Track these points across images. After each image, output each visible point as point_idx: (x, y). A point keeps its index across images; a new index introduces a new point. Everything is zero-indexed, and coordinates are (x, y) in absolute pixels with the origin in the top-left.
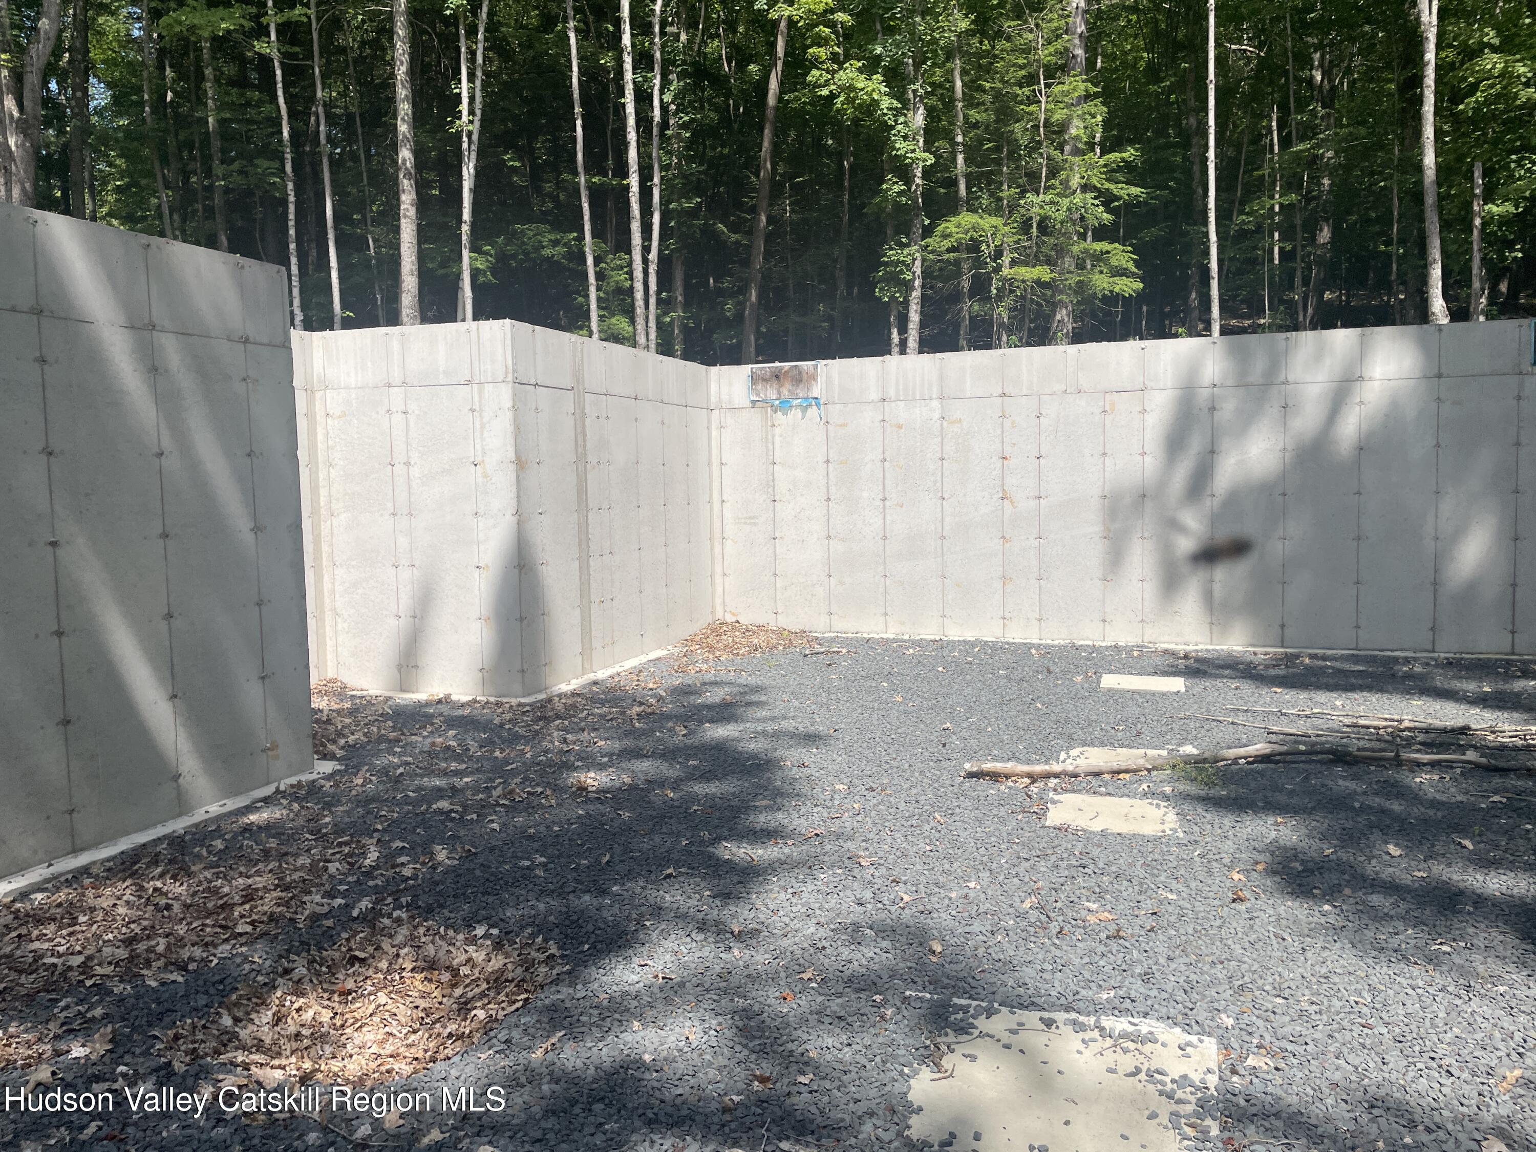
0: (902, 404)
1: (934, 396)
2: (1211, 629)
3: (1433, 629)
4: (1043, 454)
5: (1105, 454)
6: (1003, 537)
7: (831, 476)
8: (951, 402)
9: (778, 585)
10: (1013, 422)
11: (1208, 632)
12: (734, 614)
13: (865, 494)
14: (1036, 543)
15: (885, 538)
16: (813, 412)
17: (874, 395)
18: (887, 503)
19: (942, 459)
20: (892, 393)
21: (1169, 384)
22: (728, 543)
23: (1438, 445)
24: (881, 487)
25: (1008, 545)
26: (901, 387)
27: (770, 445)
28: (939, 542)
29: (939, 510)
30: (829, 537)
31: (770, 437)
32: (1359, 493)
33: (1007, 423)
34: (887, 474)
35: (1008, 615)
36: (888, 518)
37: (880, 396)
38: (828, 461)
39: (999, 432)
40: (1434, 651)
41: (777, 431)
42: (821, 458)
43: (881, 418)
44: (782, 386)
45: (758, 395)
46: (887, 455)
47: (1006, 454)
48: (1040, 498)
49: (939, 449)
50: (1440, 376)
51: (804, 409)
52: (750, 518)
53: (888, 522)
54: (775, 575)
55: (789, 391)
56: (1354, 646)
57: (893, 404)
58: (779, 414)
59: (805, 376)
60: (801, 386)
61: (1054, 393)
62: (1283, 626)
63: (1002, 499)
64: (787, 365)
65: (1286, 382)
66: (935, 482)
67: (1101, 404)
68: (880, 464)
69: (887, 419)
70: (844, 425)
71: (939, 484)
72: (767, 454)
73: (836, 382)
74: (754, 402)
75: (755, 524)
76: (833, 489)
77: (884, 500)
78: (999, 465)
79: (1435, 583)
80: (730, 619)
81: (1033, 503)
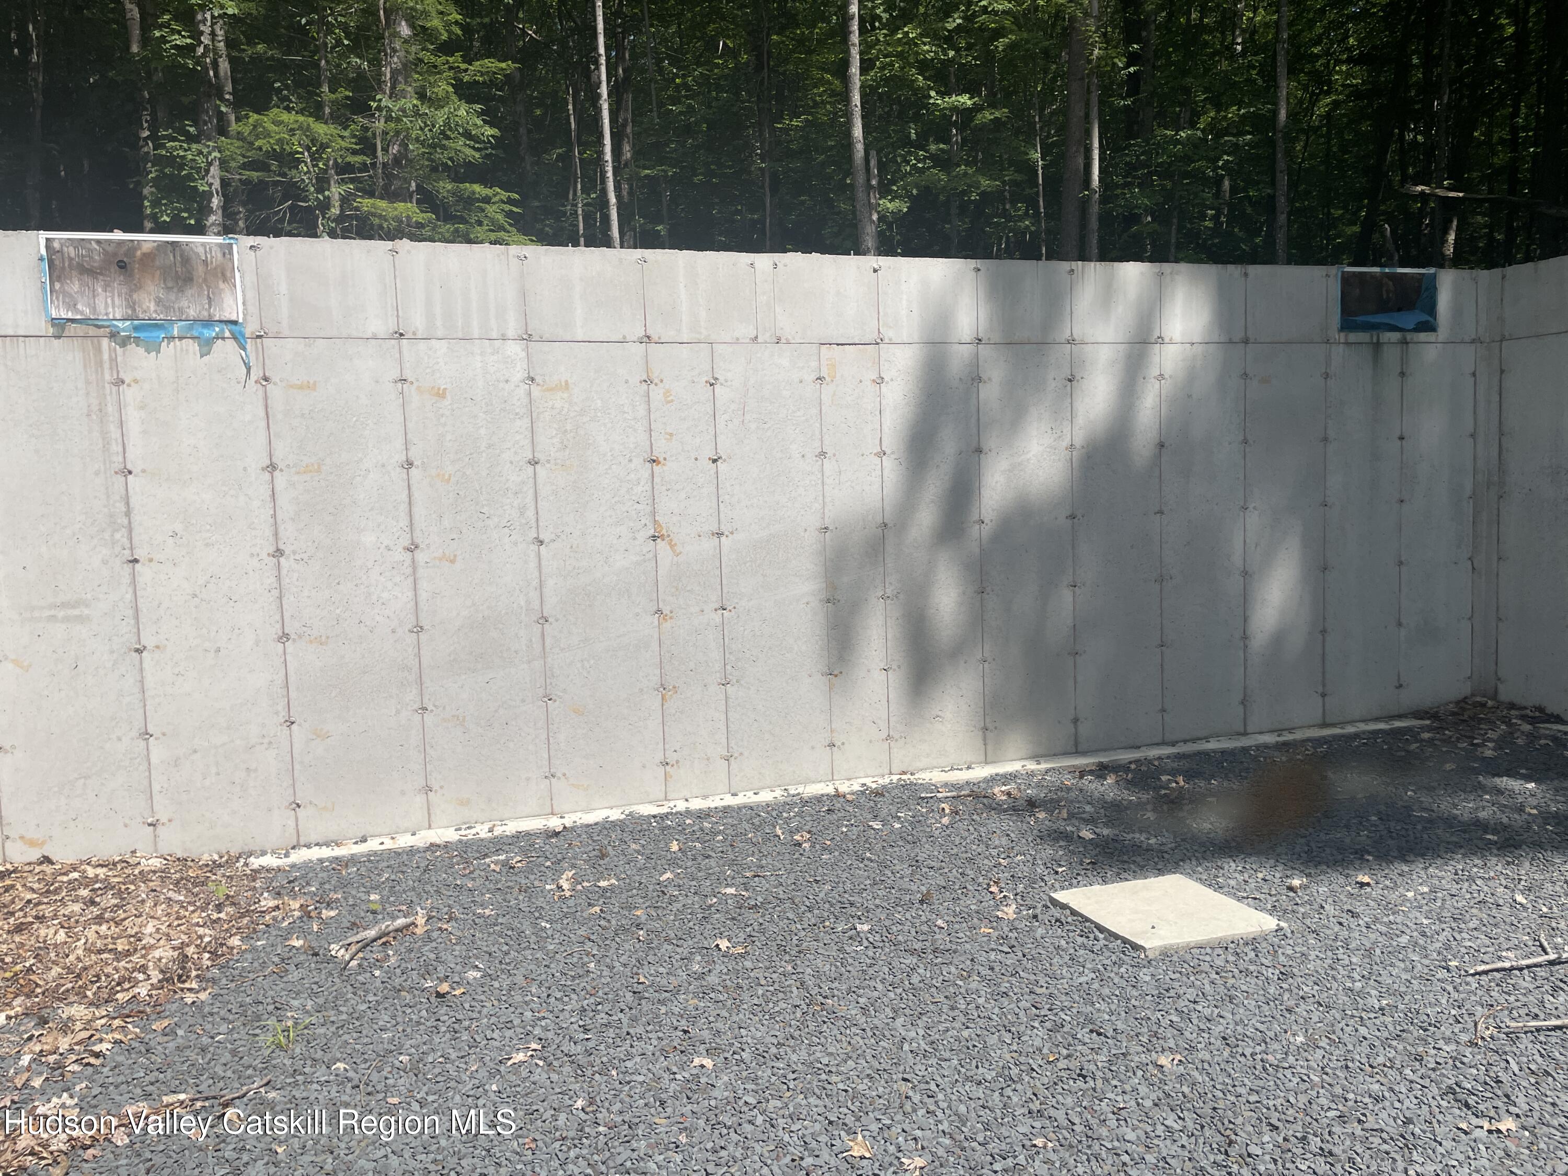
0: (441, 347)
1: (511, 333)
2: (985, 739)
3: (1243, 703)
4: (721, 453)
5: (823, 454)
6: (659, 611)
7: (282, 501)
8: (546, 347)
9: (154, 759)
10: (667, 393)
11: (979, 743)
12: (32, 843)
13: (369, 539)
14: (717, 617)
15: (418, 629)
16: (226, 350)
17: (378, 325)
18: (420, 556)
19: (534, 462)
20: (417, 321)
21: (916, 337)
23: (1245, 441)
24: (404, 522)
25: (667, 625)
26: (437, 311)
27: (115, 433)
28: (537, 629)
29: (533, 565)
30: (284, 637)
31: (110, 409)
32: (1161, 512)
33: (657, 394)
34: (416, 495)
35: (672, 757)
36: (423, 585)
37: (392, 327)
38: (272, 467)
39: (642, 411)
40: (1245, 734)
41: (130, 394)
42: (256, 459)
43: (396, 374)
44: (139, 287)
45: (71, 306)
46: (414, 454)
47: (657, 454)
48: (720, 534)
49: (527, 442)
50: (1246, 341)
51: (206, 346)
52: (63, 605)
53: (423, 595)
54: (146, 735)
55: (158, 301)
56: (1158, 739)
57: (422, 345)
58: (136, 352)
59: (200, 270)
60: (189, 292)
61: (737, 341)
62: (1076, 721)
63: (654, 538)
64: (148, 239)
65: (1071, 341)
66: (522, 511)
67: (814, 364)
68: (398, 475)
69: (408, 374)
70: (310, 387)
71: (530, 513)
72: (106, 448)
73: (283, 289)
75: (81, 619)
76: (288, 531)
77: (413, 548)
78: (646, 474)
79: (1244, 637)
80: (21, 855)
81: (709, 544)
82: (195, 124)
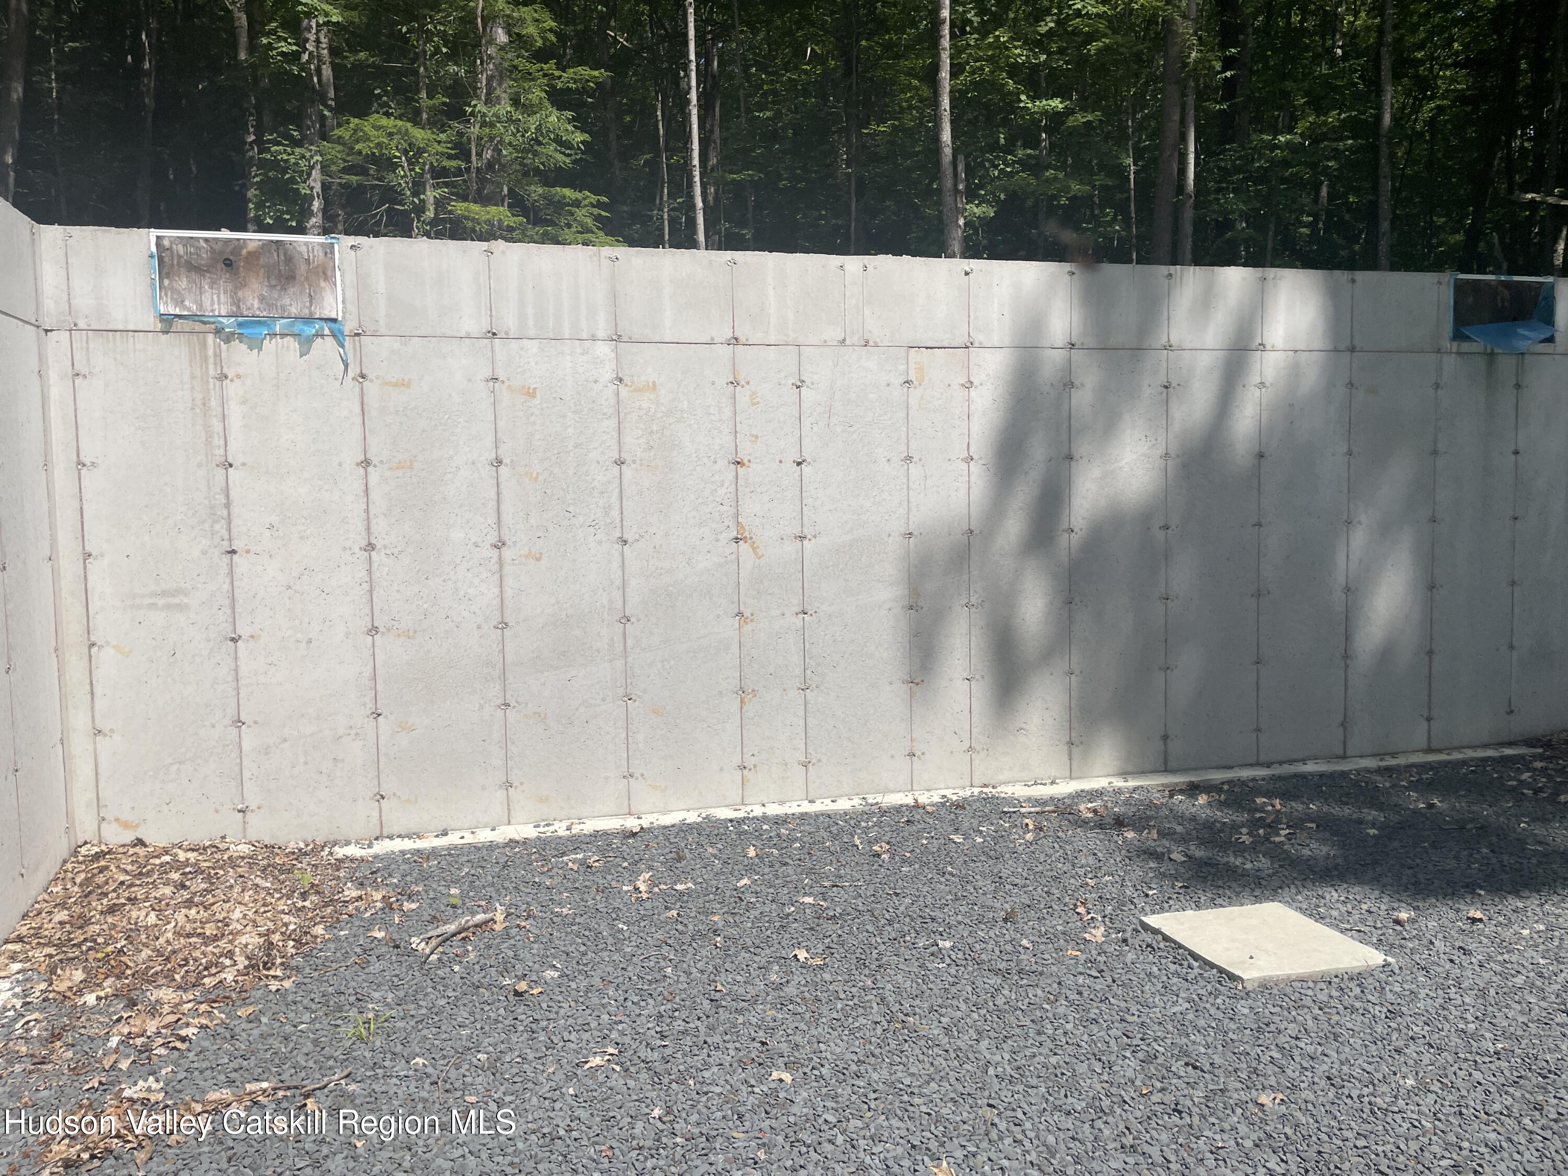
0: (532, 347)
1: (601, 334)
2: (1070, 754)
3: (1343, 724)
4: (806, 456)
5: (909, 458)
6: (740, 614)
7: (373, 495)
8: (635, 347)
9: (246, 746)
10: (753, 395)
11: (1065, 758)
12: (126, 826)
13: (457, 535)
14: (798, 621)
15: (503, 625)
16: (325, 348)
17: (472, 324)
18: (507, 553)
19: (620, 463)
20: (509, 321)
21: (1007, 341)
22: (106, 658)
23: (1350, 453)
24: (492, 520)
25: (748, 628)
26: (530, 311)
27: (217, 427)
28: (619, 628)
29: (616, 564)
30: (373, 630)
31: (214, 403)
32: (1259, 524)
33: (743, 395)
34: (505, 492)
35: (750, 761)
36: (509, 582)
37: (486, 326)
38: (366, 463)
39: (727, 413)
40: (1344, 757)
41: (233, 389)
42: (351, 454)
43: (488, 373)
44: (243, 285)
45: (180, 303)
46: (503, 452)
47: (742, 456)
48: (802, 538)
49: (613, 442)
50: (1352, 350)
51: (306, 343)
52: (164, 594)
53: (509, 592)
54: (239, 722)
55: (262, 299)
56: (1253, 760)
57: (514, 345)
58: (239, 348)
59: (302, 269)
60: (291, 290)
61: (825, 344)
62: (1165, 738)
63: (737, 540)
64: (253, 238)
65: (1168, 347)
66: (607, 510)
67: (902, 367)
68: (487, 472)
69: (499, 373)
70: (404, 384)
71: (615, 513)
72: (208, 441)
73: (381, 288)
74: (168, 322)
75: (180, 608)
76: (380, 526)
77: (500, 545)
78: (730, 476)
79: (1346, 656)
80: (115, 836)
81: (792, 548)
82: (299, 128)
